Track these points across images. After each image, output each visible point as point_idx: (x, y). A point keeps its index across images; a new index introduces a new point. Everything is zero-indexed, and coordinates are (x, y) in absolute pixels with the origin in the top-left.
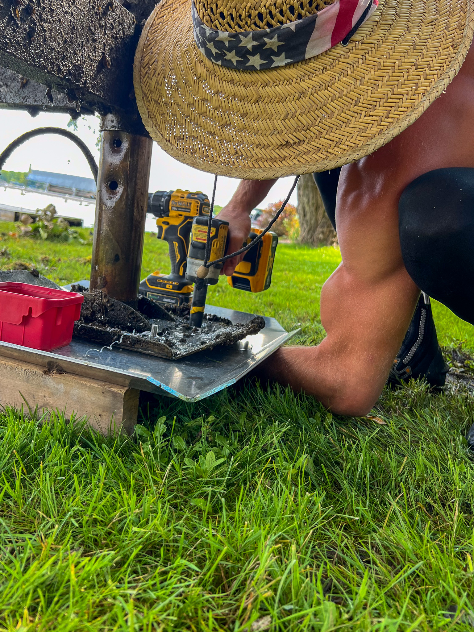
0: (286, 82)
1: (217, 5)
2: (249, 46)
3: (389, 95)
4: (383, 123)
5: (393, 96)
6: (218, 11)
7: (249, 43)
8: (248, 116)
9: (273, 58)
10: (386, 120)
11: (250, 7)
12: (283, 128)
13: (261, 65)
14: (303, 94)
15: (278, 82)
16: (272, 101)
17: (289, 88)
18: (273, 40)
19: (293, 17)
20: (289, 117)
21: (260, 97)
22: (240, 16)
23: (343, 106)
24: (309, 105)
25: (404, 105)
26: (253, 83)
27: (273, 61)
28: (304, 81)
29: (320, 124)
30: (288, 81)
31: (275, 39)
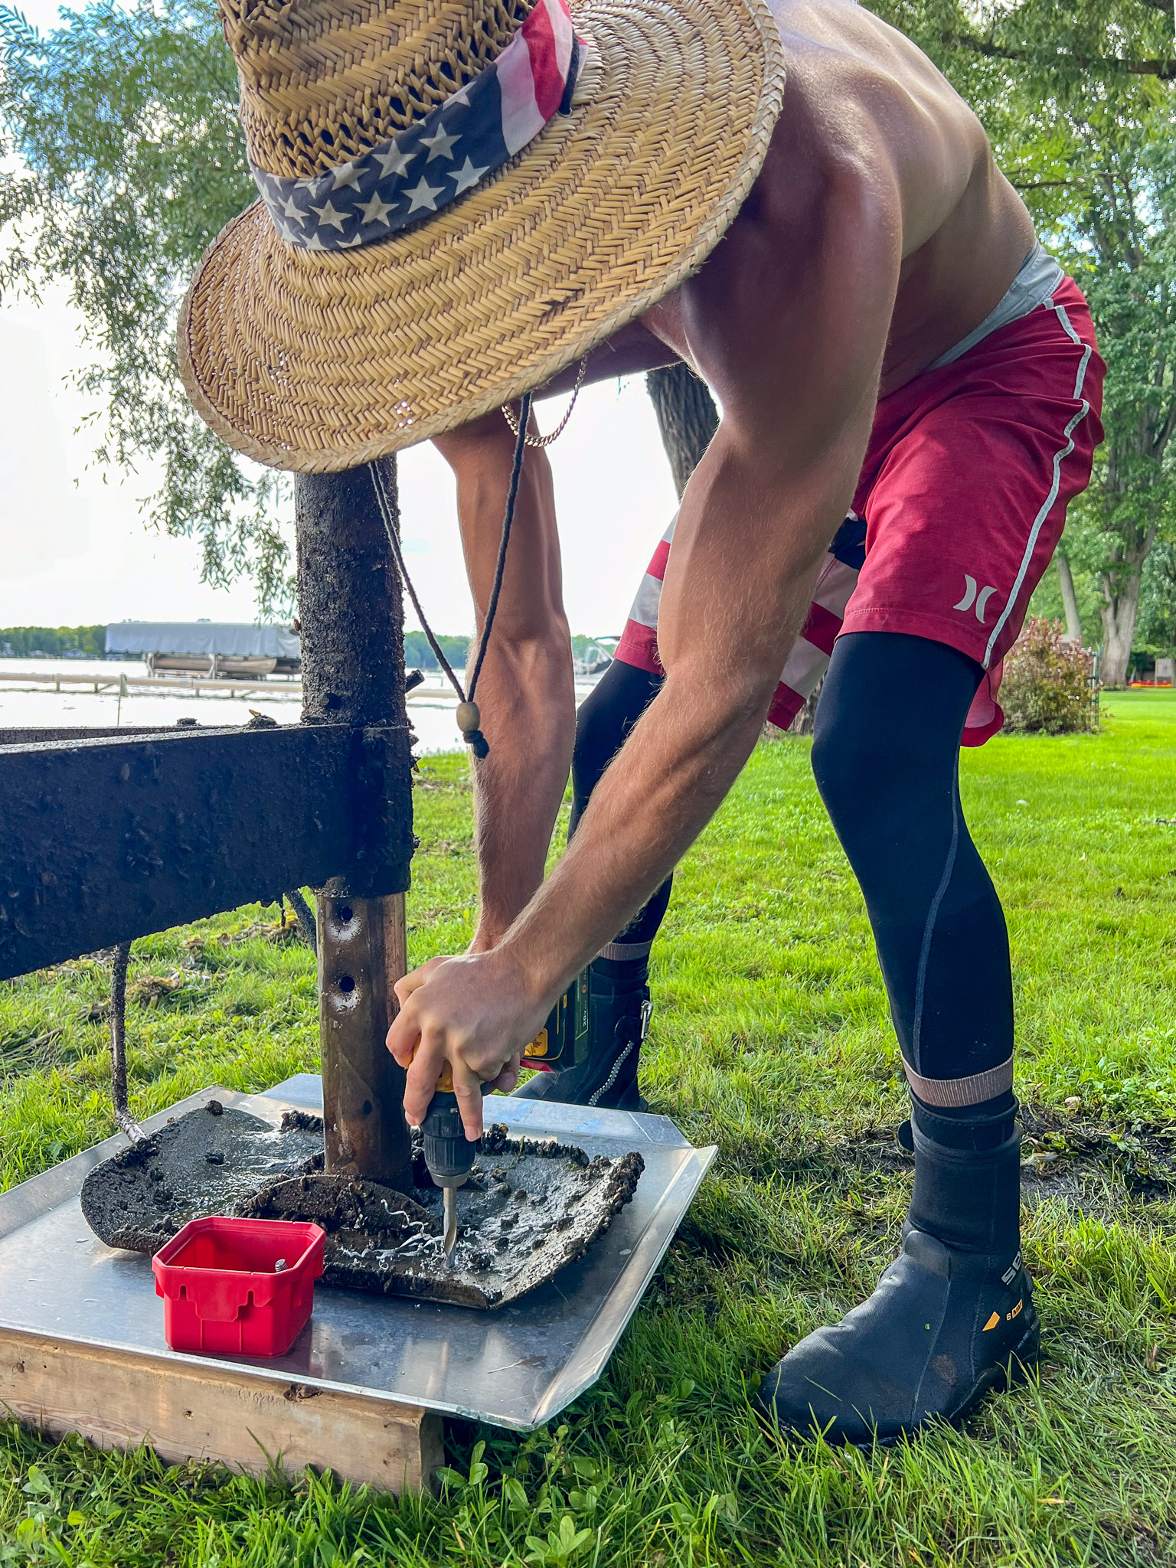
0: (495, 212)
1: (310, 123)
2: (400, 169)
3: (692, 154)
4: (707, 197)
5: (699, 152)
6: (317, 131)
7: (397, 164)
8: (454, 305)
9: (453, 175)
10: (710, 188)
11: (372, 94)
12: (532, 288)
13: (436, 199)
14: (535, 217)
15: (481, 219)
16: (487, 254)
17: (506, 218)
18: (438, 137)
19: (456, 84)
20: (533, 264)
21: (462, 259)
22: (360, 121)
23: (619, 204)
24: (560, 229)
25: (727, 154)
26: (435, 244)
27: (456, 182)
28: (527, 195)
29: (597, 250)
30: (498, 207)
31: (441, 133)
